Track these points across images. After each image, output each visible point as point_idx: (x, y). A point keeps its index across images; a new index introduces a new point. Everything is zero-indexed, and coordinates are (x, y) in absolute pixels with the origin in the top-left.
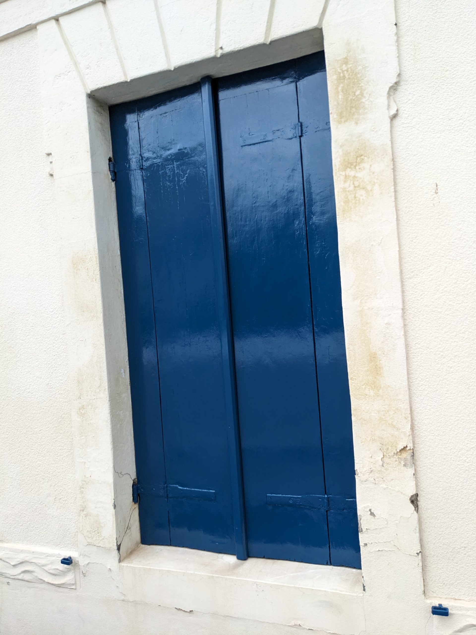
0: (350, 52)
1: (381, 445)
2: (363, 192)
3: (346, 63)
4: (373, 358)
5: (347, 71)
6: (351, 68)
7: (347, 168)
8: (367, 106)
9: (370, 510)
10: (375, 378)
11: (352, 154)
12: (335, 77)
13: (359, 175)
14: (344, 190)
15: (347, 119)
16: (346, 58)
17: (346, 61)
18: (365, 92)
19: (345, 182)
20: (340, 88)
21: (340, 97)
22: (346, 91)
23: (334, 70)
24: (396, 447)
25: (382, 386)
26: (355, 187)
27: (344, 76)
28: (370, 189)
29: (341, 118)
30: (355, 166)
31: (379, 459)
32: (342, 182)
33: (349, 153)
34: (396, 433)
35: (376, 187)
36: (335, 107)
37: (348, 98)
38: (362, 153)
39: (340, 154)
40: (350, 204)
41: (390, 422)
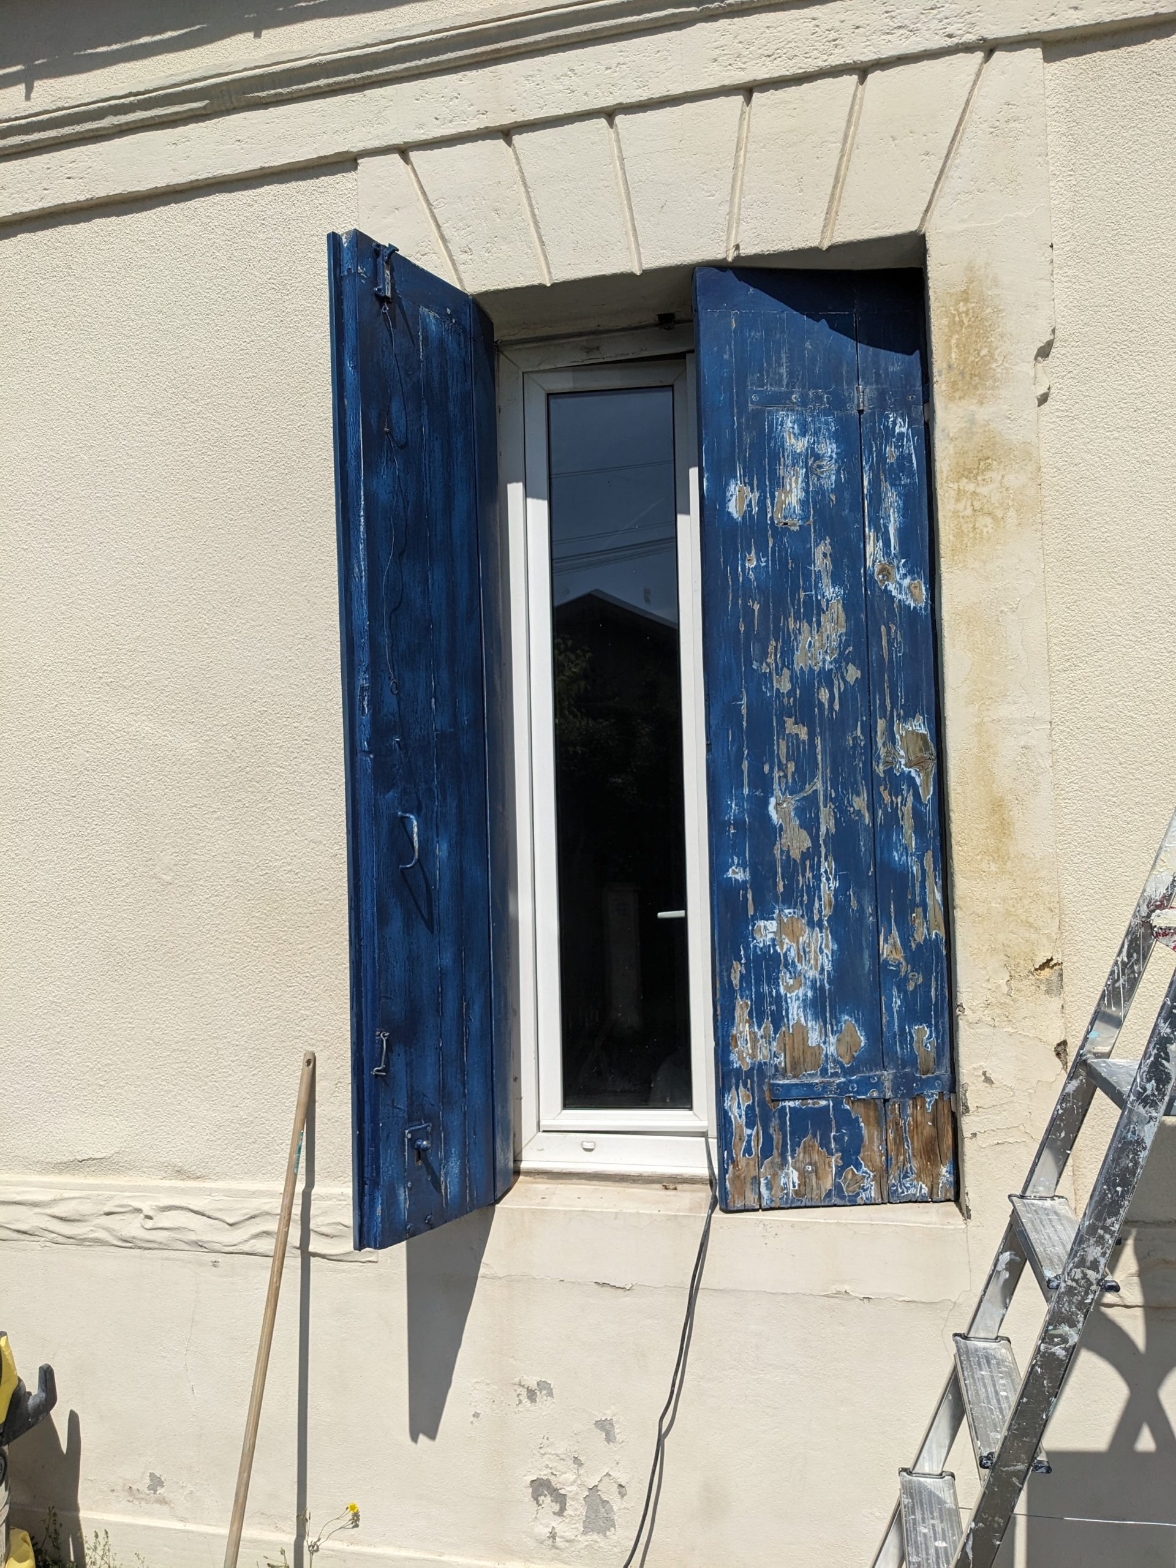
0: (972, 282)
1: (1006, 959)
2: (988, 520)
3: (966, 300)
4: (997, 806)
5: (967, 314)
6: (973, 308)
7: (960, 478)
8: (999, 375)
9: (984, 1073)
10: (1001, 841)
11: (971, 453)
12: (945, 321)
13: (983, 490)
14: (956, 513)
15: (965, 395)
16: (965, 292)
17: (965, 297)
18: (997, 352)
19: (958, 500)
20: (953, 341)
21: (953, 356)
22: (964, 346)
23: (944, 309)
24: (1032, 960)
25: (1012, 856)
26: (974, 510)
27: (961, 321)
28: (1000, 516)
29: (954, 392)
30: (977, 474)
31: (1003, 982)
32: (953, 501)
33: (966, 453)
34: (1034, 936)
35: (1011, 513)
36: (944, 372)
37: (965, 359)
38: (990, 454)
39: (952, 451)
40: (966, 540)
41: (1024, 918)
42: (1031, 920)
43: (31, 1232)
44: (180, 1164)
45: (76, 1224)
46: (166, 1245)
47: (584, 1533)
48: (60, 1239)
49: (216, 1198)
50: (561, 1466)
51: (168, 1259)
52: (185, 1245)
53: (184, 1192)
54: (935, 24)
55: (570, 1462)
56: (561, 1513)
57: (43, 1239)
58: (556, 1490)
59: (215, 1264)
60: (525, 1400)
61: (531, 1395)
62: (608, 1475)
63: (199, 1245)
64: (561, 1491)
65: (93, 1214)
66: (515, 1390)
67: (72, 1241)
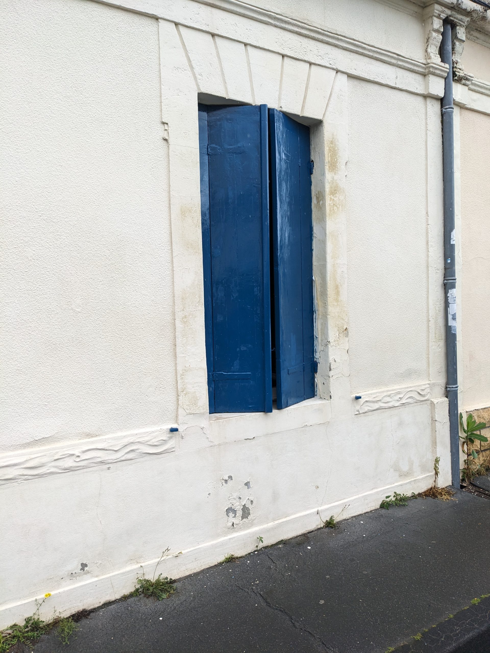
0: (333, 139)
1: (338, 328)
2: (336, 208)
3: (332, 144)
4: (337, 287)
6: (333, 147)
7: (330, 194)
8: (338, 168)
9: (334, 360)
10: (337, 297)
12: (328, 148)
13: (335, 199)
14: (329, 205)
15: (332, 171)
17: (332, 142)
18: (338, 161)
19: (330, 201)
20: (330, 155)
21: (329, 159)
22: (332, 157)
23: (327, 145)
24: (343, 329)
25: (339, 301)
26: (333, 204)
27: (331, 149)
28: (338, 207)
29: (329, 170)
30: (334, 195)
31: (337, 335)
32: (329, 201)
33: (332, 187)
34: (343, 322)
35: (340, 207)
36: (328, 163)
37: (332, 161)
38: (337, 189)
39: (329, 186)
40: (332, 212)
41: (341, 317)
42: (343, 317)
43: (14, 478)
44: (89, 432)
45: (39, 468)
46: (86, 466)
47: (242, 520)
48: (30, 477)
49: (108, 442)
50: (234, 501)
51: (86, 472)
52: (95, 464)
53: (93, 442)
54: (327, 59)
55: (238, 500)
56: (235, 517)
57: (20, 480)
58: (234, 509)
59: (109, 468)
60: (224, 484)
61: (226, 481)
62: (248, 499)
63: (101, 462)
64: (235, 510)
65: (48, 462)
66: (221, 481)
67: (37, 477)
